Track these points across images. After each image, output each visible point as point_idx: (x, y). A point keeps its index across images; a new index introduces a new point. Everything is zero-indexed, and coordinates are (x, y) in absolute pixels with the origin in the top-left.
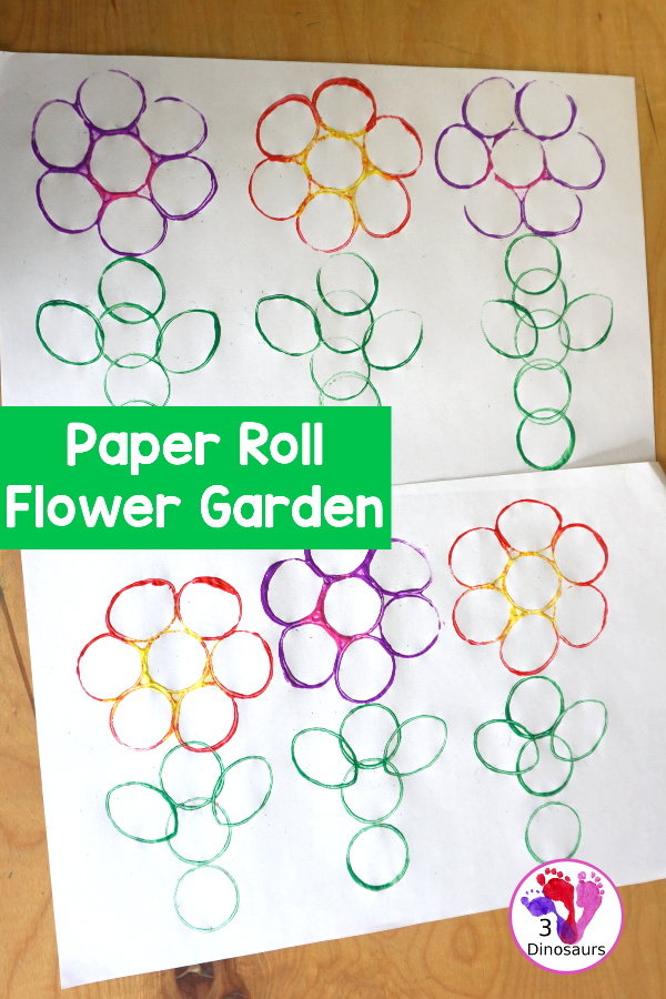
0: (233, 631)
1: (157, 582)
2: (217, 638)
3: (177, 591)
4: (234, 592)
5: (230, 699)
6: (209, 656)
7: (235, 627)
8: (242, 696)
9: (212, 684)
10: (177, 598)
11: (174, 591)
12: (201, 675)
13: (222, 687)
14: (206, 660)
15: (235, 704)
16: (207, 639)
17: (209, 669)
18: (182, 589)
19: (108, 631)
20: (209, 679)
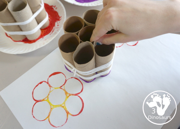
0: (66, 81)
1: (41, 83)
2: (63, 85)
3: (47, 82)
4: (60, 73)
5: (77, 96)
6: (64, 90)
7: (66, 80)
8: (79, 93)
9: (70, 95)
10: (48, 83)
11: (46, 82)
12: (65, 96)
13: (73, 95)
14: (64, 91)
15: (79, 96)
16: (61, 87)
17: (66, 93)
18: (48, 81)
19: (35, 102)
20: (68, 95)
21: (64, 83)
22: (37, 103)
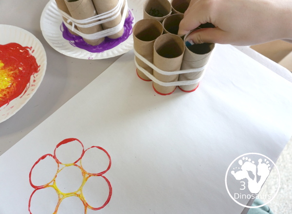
0: (84, 152)
1: (43, 157)
2: (79, 159)
3: (53, 155)
4: (74, 139)
5: (100, 176)
6: (80, 167)
7: (83, 150)
8: (104, 172)
9: (90, 176)
10: (54, 157)
11: (52, 156)
12: (82, 177)
13: (94, 175)
14: (80, 170)
15: (104, 177)
16: (76, 162)
17: (84, 172)
18: (55, 153)
19: (34, 189)
20: (87, 176)
21: (80, 157)
22: (37, 191)
